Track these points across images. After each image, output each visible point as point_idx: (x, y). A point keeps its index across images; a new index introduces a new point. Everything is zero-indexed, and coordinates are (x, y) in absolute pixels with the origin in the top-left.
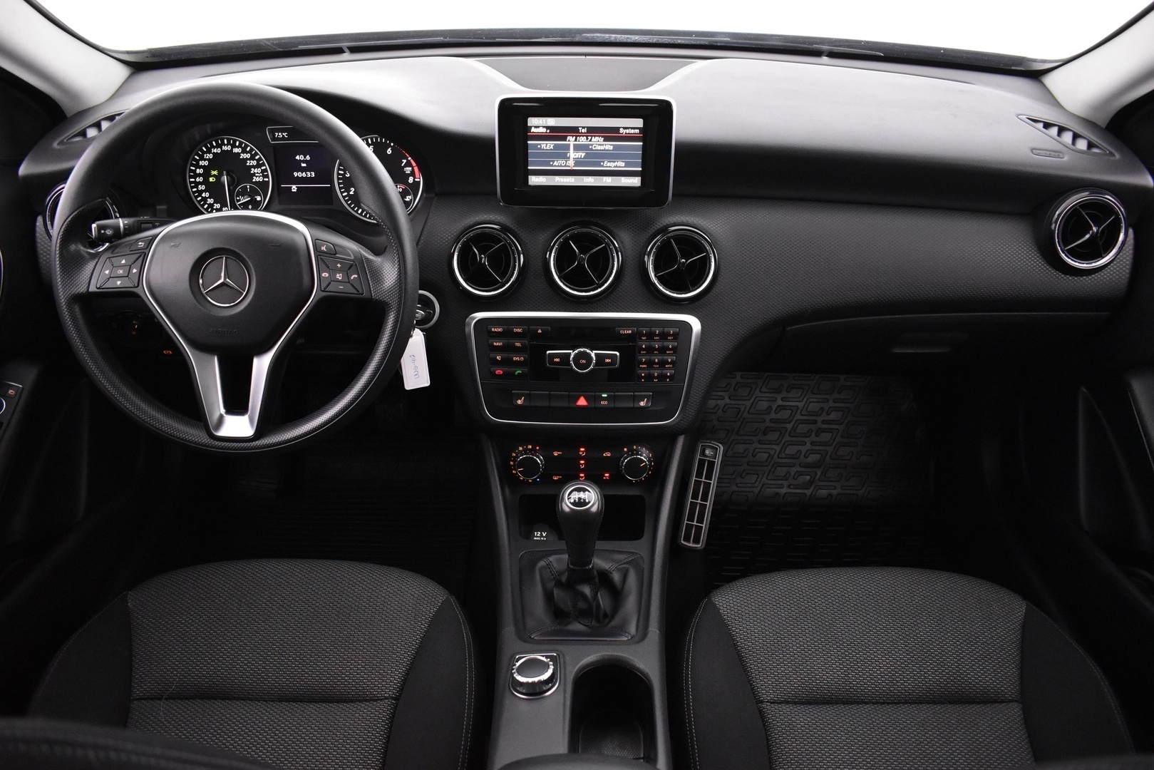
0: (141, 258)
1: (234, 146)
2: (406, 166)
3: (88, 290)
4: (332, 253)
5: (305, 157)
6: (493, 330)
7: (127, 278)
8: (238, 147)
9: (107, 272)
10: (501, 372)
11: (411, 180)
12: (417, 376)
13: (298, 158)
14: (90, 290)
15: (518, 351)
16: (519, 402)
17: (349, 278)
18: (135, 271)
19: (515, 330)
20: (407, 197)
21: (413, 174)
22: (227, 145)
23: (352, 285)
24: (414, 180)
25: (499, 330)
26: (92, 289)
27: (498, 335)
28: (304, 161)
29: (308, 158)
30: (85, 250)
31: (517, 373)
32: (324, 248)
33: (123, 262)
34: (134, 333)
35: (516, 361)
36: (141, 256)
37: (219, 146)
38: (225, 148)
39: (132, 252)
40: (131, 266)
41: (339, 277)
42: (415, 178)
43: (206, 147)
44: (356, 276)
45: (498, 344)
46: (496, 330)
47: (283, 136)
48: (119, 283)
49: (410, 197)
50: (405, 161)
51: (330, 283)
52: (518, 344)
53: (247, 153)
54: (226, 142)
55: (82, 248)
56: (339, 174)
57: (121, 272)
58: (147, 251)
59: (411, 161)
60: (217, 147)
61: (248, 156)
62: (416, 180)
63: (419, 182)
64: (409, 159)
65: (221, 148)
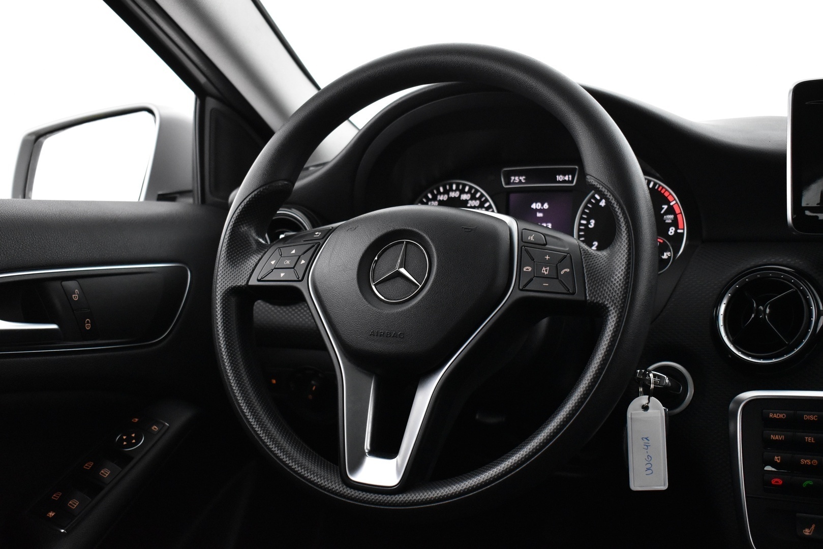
0: (314, 248)
1: (462, 192)
2: (667, 212)
3: (248, 282)
4: (542, 243)
5: (542, 205)
6: (771, 415)
7: (293, 269)
8: (467, 193)
9: (273, 262)
10: (781, 482)
11: (672, 231)
12: (650, 472)
13: (534, 206)
14: (250, 283)
15: (808, 449)
16: (807, 532)
17: (558, 272)
18: (303, 262)
19: (806, 417)
20: (665, 254)
21: (675, 223)
22: (455, 191)
23: (561, 282)
24: (676, 231)
25: (781, 416)
26: (253, 282)
27: (777, 425)
28: (540, 211)
29: (546, 206)
30: (257, 238)
31: (805, 484)
32: (531, 238)
33: (294, 252)
34: (310, 397)
35: (806, 465)
36: (313, 246)
37: (446, 192)
38: (452, 194)
39: (305, 243)
40: (300, 257)
41: (545, 271)
42: (677, 228)
43: (433, 194)
44: (568, 270)
45: (777, 437)
46: (775, 416)
47: (520, 180)
48: (282, 275)
49: (669, 254)
50: (665, 207)
51: (531, 280)
52: (809, 439)
53: (476, 199)
54: (454, 187)
55: (254, 235)
56: (580, 224)
57: (288, 262)
58: (321, 242)
59: (674, 206)
60: (444, 193)
61: (477, 203)
62: (679, 231)
63: (683, 234)
64: (672, 204)
65: (448, 194)
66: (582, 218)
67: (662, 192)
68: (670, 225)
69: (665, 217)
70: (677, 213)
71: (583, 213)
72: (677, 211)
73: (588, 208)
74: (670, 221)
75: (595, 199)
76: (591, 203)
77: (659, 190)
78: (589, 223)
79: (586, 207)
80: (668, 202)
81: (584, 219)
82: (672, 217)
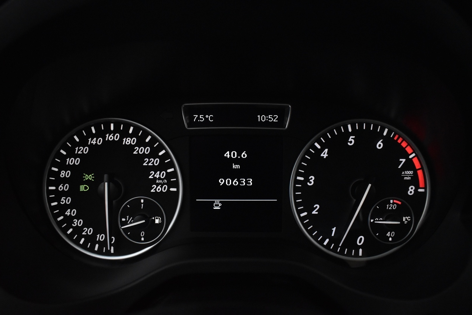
1: (125, 134)
2: (405, 167)
5: (239, 154)
8: (131, 136)
11: (411, 190)
21: (415, 181)
22: (114, 132)
24: (416, 191)
28: (236, 161)
29: (244, 155)
37: (100, 134)
38: (110, 137)
42: (418, 186)
43: (80, 136)
47: (207, 119)
50: (403, 161)
53: (145, 145)
54: (112, 127)
59: (413, 159)
60: (97, 136)
61: (147, 150)
62: (420, 190)
63: (425, 193)
64: (411, 157)
65: (104, 138)
66: (298, 174)
67: (399, 141)
68: (409, 183)
69: (403, 173)
70: (417, 168)
71: (300, 166)
72: (417, 165)
73: (305, 160)
74: (409, 178)
75: (315, 148)
76: (309, 153)
77: (395, 138)
78: (307, 180)
79: (304, 159)
80: (406, 155)
81: (301, 175)
82: (411, 172)
